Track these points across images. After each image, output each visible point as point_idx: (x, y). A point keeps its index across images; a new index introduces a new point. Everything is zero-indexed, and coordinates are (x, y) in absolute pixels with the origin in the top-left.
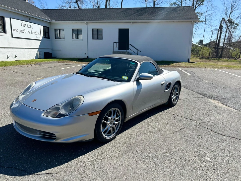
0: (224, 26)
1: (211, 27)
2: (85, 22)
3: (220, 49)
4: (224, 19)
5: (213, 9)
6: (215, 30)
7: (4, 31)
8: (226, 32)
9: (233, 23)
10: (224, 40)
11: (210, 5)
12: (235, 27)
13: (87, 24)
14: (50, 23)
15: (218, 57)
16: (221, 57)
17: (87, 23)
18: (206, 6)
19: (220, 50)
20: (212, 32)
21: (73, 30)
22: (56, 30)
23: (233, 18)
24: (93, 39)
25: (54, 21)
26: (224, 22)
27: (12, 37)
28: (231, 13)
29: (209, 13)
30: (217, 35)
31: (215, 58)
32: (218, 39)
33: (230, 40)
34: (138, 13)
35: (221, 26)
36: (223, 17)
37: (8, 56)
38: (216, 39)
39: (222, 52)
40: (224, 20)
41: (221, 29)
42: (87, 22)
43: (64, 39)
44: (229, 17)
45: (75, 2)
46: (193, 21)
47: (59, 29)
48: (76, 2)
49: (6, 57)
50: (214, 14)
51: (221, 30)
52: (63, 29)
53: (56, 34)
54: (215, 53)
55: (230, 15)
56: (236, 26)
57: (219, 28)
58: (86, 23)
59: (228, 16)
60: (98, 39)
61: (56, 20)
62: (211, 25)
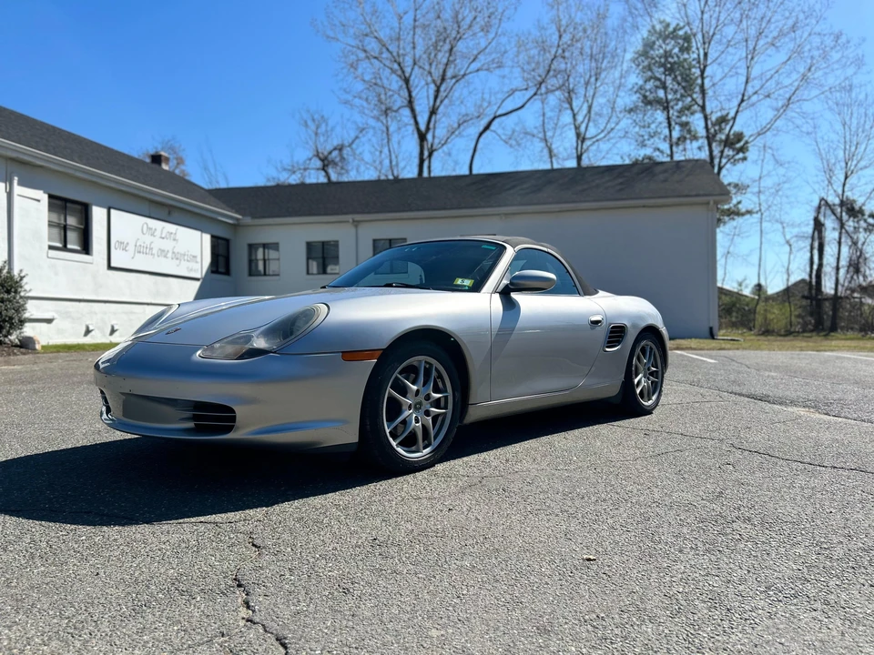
0: (830, 223)
1: (781, 230)
2: (351, 220)
3: (825, 300)
4: (826, 202)
5: (782, 171)
6: (799, 237)
7: (86, 248)
8: (840, 243)
9: (861, 212)
10: (838, 269)
11: (768, 156)
12: (869, 224)
13: (356, 226)
14: (236, 226)
15: (823, 330)
16: (833, 328)
17: (356, 223)
18: (755, 162)
19: (827, 306)
20: (790, 245)
21: (309, 245)
22: (252, 248)
23: (857, 196)
25: (248, 220)
26: (829, 212)
27: (110, 267)
28: (846, 178)
29: (767, 182)
30: (809, 255)
31: (812, 331)
32: (815, 267)
33: (857, 271)
34: (526, 186)
35: (818, 226)
36: (823, 195)
37: (88, 328)
38: (808, 269)
39: (835, 310)
40: (827, 204)
41: (820, 232)
42: (358, 217)
43: (278, 275)
44: (843, 191)
45: (318, 169)
46: (712, 203)
47: (265, 246)
48: (323, 169)
49: (84, 329)
50: (786, 186)
51: (821, 239)
52: (275, 246)
53: (252, 262)
54: (811, 314)
55: (844, 185)
56: (871, 220)
57: (814, 233)
58: (354, 221)
59: (840, 191)
61: (254, 216)
62: (782, 223)
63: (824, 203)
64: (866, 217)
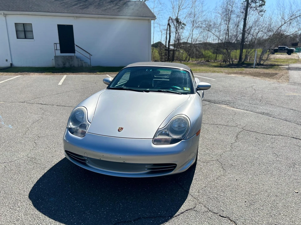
2: (3, 14)
3: (171, 51)
8: (176, 33)
9: (181, 22)
10: (175, 41)
12: (182, 27)
13: (5, 17)
15: (170, 60)
16: (173, 60)
17: (5, 15)
20: (162, 32)
24: (18, 38)
26: (171, 21)
28: (179, 11)
30: (166, 35)
31: (167, 61)
32: (168, 40)
34: (81, 5)
35: (169, 25)
36: (171, 16)
38: (165, 40)
39: (173, 54)
41: (170, 28)
42: (6, 12)
44: (178, 16)
46: (150, 20)
55: (178, 14)
56: (183, 25)
57: (167, 28)
58: (4, 14)
59: (176, 15)
60: (26, 38)
62: (159, 24)
63: (170, 19)
64: (182, 24)
